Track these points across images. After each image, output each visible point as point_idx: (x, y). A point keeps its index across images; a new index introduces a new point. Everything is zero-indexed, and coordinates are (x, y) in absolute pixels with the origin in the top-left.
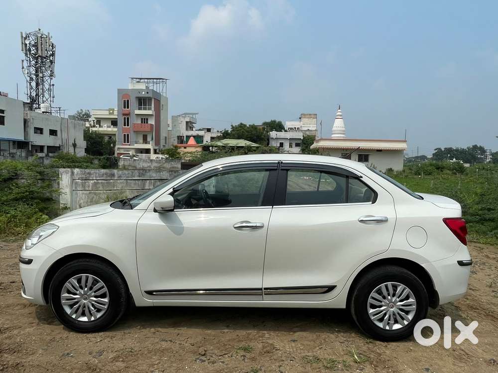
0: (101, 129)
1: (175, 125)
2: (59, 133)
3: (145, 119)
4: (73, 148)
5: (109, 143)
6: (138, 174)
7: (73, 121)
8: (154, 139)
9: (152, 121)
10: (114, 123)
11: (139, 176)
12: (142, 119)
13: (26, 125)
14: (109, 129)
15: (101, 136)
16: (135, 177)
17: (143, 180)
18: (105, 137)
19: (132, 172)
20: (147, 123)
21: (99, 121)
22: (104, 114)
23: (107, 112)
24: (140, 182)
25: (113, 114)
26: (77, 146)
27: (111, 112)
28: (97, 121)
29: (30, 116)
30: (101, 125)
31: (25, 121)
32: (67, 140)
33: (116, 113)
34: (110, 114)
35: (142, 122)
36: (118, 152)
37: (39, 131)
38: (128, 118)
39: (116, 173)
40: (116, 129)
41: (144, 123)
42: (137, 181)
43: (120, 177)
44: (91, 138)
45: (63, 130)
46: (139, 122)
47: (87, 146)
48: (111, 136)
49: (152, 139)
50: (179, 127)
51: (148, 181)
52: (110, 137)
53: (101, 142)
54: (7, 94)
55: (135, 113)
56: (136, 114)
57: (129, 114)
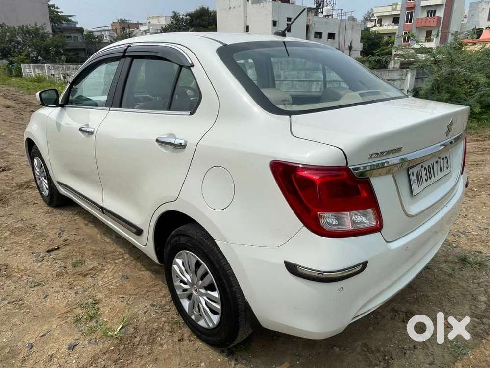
0: (381, 28)
1: (473, 15)
2: (336, 37)
3: (432, 11)
4: (348, 51)
5: (387, 43)
6: (304, 75)
7: (352, 22)
8: (439, 36)
9: (440, 13)
10: (396, 20)
11: (306, 77)
12: (428, 12)
13: (309, 31)
14: (390, 28)
15: (380, 36)
16: (300, 78)
17: (309, 81)
18: (385, 37)
19: (299, 73)
20: (434, 15)
21: (380, 20)
22: (387, 11)
23: (390, 8)
24: (306, 84)
25: (395, 9)
26: (353, 49)
27: (394, 7)
28: (379, 19)
29: (312, 22)
30: (382, 23)
31: (308, 27)
32: (344, 43)
33: (399, 8)
34: (393, 10)
35: (428, 16)
36: (395, 53)
37: (319, 36)
38: (412, 13)
39: (282, 74)
40: (396, 27)
41: (431, 16)
42: (303, 83)
43: (285, 78)
44: (369, 39)
45: (340, 32)
46: (425, 15)
47: (363, 48)
48: (390, 35)
49: (437, 36)
50: (478, 18)
51: (315, 83)
52: (390, 37)
53: (379, 43)
54: (295, 2)
55: (421, 5)
56: (422, 7)
57: (413, 8)
